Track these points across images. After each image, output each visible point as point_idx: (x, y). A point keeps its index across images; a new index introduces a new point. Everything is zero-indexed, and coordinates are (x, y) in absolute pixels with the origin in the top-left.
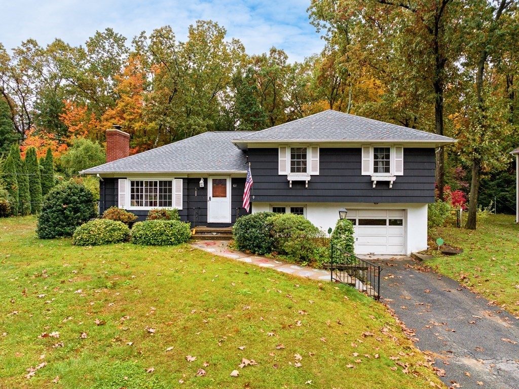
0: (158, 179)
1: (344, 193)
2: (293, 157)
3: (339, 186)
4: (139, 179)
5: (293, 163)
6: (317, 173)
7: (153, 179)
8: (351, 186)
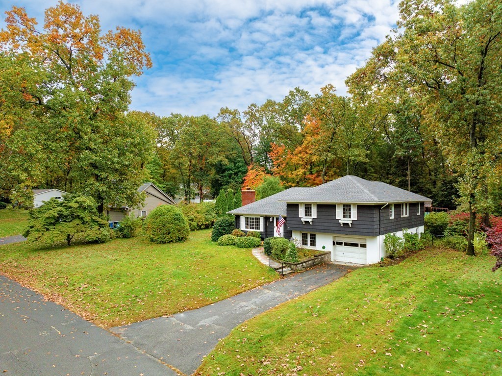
0: (255, 217)
1: (328, 228)
2: (306, 208)
3: (326, 224)
4: (248, 216)
5: (306, 212)
6: (316, 217)
7: (253, 217)
8: (331, 225)
